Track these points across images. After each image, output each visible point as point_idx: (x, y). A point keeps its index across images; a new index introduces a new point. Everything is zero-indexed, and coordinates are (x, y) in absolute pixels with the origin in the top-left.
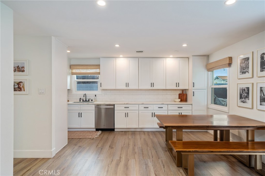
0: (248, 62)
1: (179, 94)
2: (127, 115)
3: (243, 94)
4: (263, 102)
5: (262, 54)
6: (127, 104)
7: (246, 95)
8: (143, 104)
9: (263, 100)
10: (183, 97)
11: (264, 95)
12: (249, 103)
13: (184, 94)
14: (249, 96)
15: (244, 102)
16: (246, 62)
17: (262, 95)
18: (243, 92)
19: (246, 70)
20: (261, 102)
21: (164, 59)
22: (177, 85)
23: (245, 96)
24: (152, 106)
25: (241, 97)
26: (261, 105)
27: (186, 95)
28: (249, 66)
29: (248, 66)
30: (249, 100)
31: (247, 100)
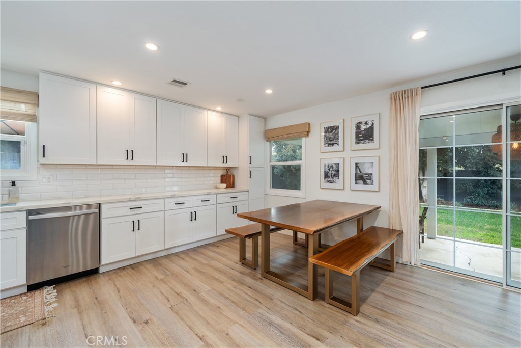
0: (337, 132)
1: (222, 176)
2: (136, 226)
3: (330, 172)
4: (359, 180)
5: (358, 123)
6: (137, 200)
7: (334, 173)
8: (173, 197)
9: (359, 177)
10: (228, 179)
11: (360, 172)
12: (339, 183)
13: (230, 176)
14: (339, 174)
15: (331, 183)
16: (334, 131)
17: (359, 172)
18: (329, 170)
19: (334, 141)
20: (356, 180)
21: (205, 112)
22: (225, 159)
23: (333, 175)
24: (190, 198)
25: (326, 176)
26: (356, 183)
27: (233, 176)
28: (338, 136)
29: (336, 136)
30: (339, 179)
31: (336, 179)
